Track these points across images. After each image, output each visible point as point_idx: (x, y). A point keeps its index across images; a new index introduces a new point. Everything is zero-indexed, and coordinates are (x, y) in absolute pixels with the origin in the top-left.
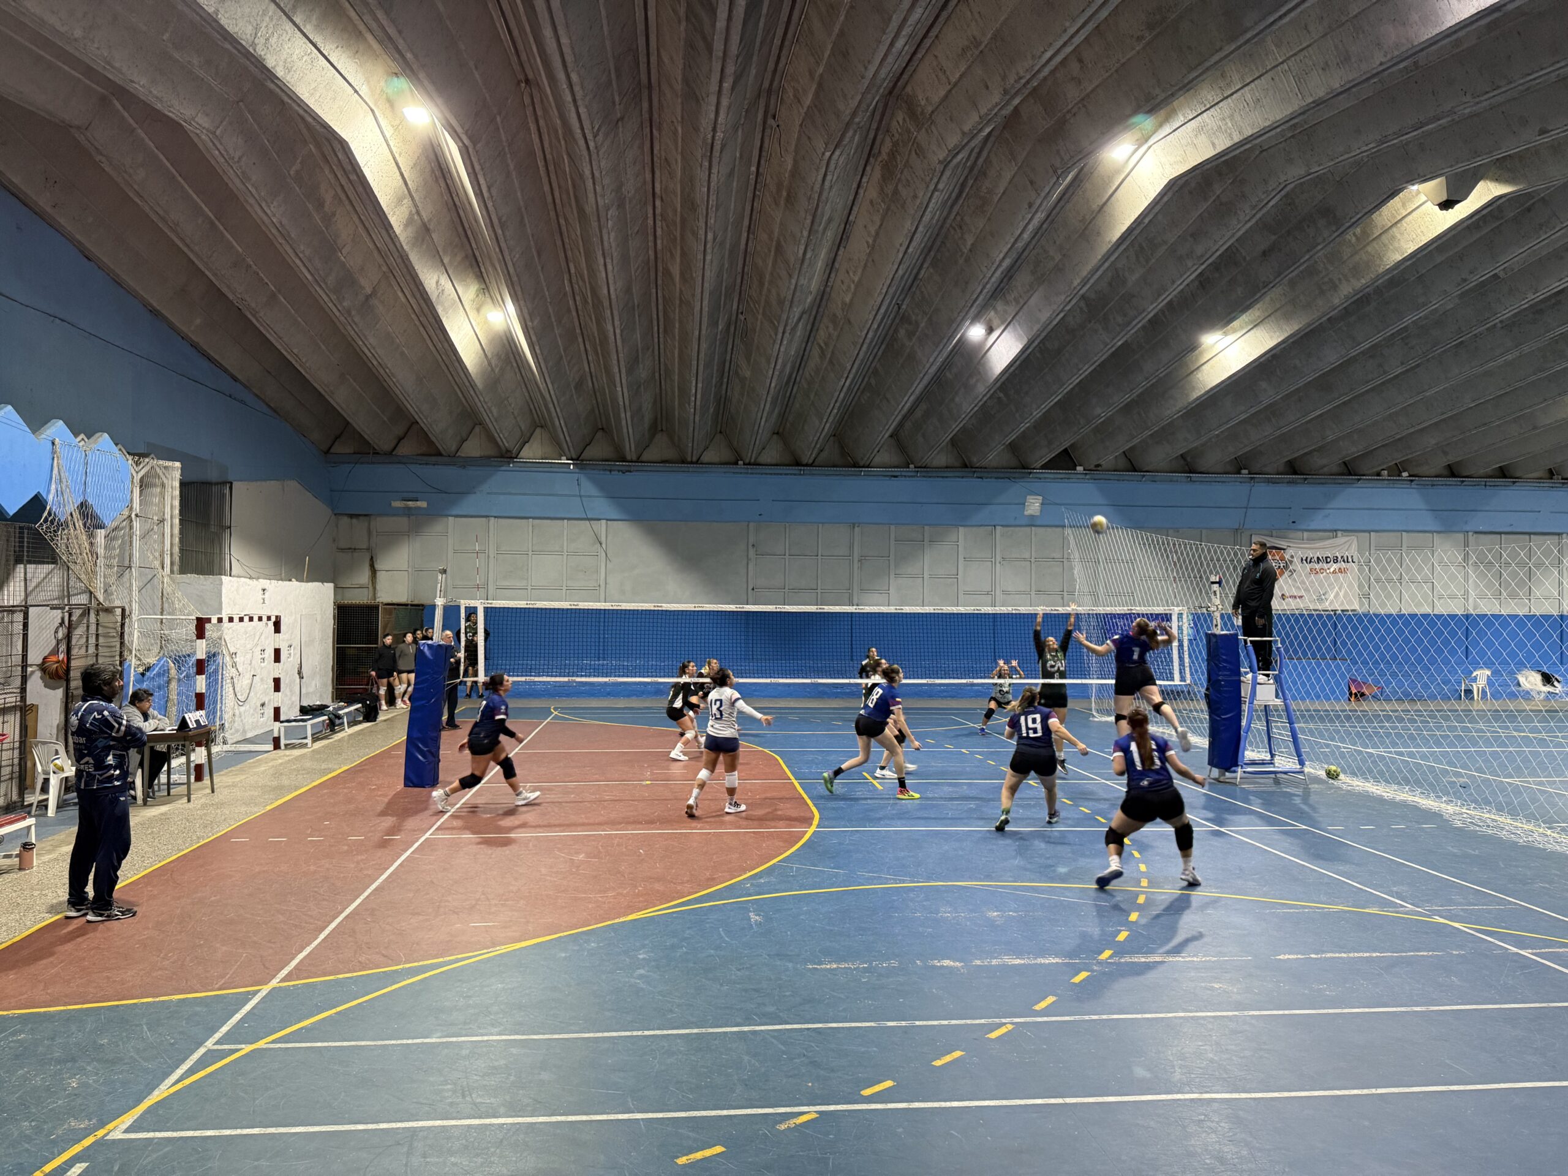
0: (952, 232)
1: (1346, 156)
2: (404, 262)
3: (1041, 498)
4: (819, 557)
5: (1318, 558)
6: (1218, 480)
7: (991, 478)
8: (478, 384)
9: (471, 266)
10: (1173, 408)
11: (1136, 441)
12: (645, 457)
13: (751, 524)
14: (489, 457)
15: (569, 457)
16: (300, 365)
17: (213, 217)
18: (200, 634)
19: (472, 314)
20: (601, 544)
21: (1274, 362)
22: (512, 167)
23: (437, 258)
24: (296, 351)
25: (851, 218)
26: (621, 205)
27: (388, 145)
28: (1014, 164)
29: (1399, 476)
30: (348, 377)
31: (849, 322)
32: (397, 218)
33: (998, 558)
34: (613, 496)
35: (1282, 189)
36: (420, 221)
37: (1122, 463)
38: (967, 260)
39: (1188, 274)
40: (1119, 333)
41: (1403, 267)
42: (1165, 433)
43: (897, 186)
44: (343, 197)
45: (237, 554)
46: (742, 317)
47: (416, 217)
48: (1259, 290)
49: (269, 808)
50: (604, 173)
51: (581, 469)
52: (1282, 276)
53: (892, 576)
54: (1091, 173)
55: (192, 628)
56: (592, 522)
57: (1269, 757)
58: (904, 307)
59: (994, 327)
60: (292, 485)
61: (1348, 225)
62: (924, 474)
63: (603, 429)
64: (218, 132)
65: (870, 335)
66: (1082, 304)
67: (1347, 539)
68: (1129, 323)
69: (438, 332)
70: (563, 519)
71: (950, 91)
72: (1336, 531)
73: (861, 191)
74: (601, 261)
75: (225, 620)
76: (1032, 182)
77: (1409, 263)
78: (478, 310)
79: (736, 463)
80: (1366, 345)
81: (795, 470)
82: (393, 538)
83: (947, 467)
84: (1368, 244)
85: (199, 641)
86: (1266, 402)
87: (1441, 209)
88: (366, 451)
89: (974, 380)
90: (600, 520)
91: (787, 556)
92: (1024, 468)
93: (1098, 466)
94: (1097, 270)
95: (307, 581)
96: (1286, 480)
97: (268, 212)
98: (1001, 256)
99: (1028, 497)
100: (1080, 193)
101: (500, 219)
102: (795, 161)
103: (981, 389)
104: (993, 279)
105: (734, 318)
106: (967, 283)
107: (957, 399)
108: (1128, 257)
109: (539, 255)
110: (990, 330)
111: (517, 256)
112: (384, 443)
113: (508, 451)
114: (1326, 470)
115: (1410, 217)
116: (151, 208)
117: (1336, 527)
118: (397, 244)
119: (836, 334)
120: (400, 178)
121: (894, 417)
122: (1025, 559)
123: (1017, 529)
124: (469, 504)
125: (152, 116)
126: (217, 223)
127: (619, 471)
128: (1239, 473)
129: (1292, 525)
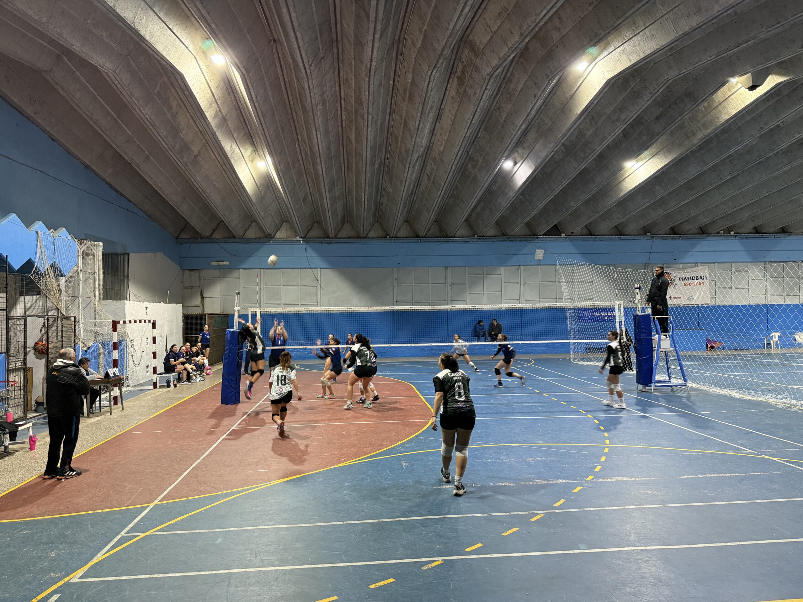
0: (495, 112)
1: (699, 63)
2: (214, 137)
3: (543, 250)
4: (430, 284)
5: (688, 277)
6: (634, 238)
7: (517, 241)
8: (253, 200)
9: (248, 138)
10: (610, 202)
11: (592, 219)
12: (339, 236)
13: (395, 269)
14: (260, 238)
15: (301, 236)
16: (163, 193)
17: (116, 117)
18: (115, 329)
19: (249, 163)
20: (318, 281)
21: (663, 176)
22: (267, 85)
23: (230, 134)
24: (160, 185)
25: (442, 106)
26: (324, 102)
27: (204, 76)
28: (526, 74)
29: (729, 234)
30: (187, 198)
31: (442, 161)
32: (210, 114)
33: (522, 282)
34: (324, 256)
35: (666, 83)
36: (221, 115)
37: (585, 231)
38: (503, 126)
39: (618, 129)
40: (583, 162)
41: (730, 122)
42: (607, 215)
43: (465, 88)
44: (182, 105)
45: (132, 289)
46: (387, 161)
47: (219, 113)
48: (655, 137)
49: (152, 417)
50: (315, 86)
51: (307, 243)
52: (667, 129)
53: (468, 293)
54: (566, 79)
55: (111, 327)
56: (313, 270)
57: (667, 378)
58: (470, 152)
59: (517, 161)
60: (160, 255)
61: (700, 101)
62: (483, 240)
63: (317, 222)
64: (117, 71)
65: (453, 168)
66: (563, 148)
67: (703, 267)
68: (587, 157)
69: (232, 173)
70: (298, 268)
71: (492, 36)
72: (697, 263)
73: (447, 92)
74: (314, 133)
75: (127, 322)
76: (535, 84)
77: (732, 120)
78: (252, 161)
79: (386, 237)
80: (711, 165)
81: (416, 240)
82: (212, 281)
83: (494, 236)
84: (711, 111)
85: (114, 333)
86: (658, 197)
87: (750, 90)
88: (197, 237)
89: (508, 189)
90: (317, 268)
91: (413, 284)
92: (534, 235)
93: (573, 233)
94: (570, 129)
95: (169, 303)
96: (670, 238)
97: (144, 112)
98: (521, 123)
99: (537, 250)
100: (561, 89)
101: (262, 113)
102: (413, 78)
103: (511, 194)
104: (517, 136)
105: (383, 161)
106: (503, 138)
107: (499, 200)
108: (586, 123)
109: (282, 131)
110: (515, 163)
111: (272, 132)
112: (206, 232)
113: (269, 234)
114: (690, 232)
115: (733, 96)
116: (84, 113)
117: (697, 261)
118: (210, 127)
119: (436, 168)
120: (210, 93)
121: (466, 210)
122: (536, 282)
123: (531, 267)
124: (250, 262)
125: (84, 64)
126: (118, 119)
127: (326, 243)
128: (646, 235)
129: (675, 261)
